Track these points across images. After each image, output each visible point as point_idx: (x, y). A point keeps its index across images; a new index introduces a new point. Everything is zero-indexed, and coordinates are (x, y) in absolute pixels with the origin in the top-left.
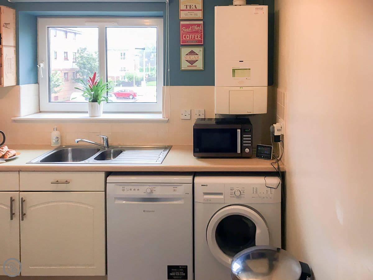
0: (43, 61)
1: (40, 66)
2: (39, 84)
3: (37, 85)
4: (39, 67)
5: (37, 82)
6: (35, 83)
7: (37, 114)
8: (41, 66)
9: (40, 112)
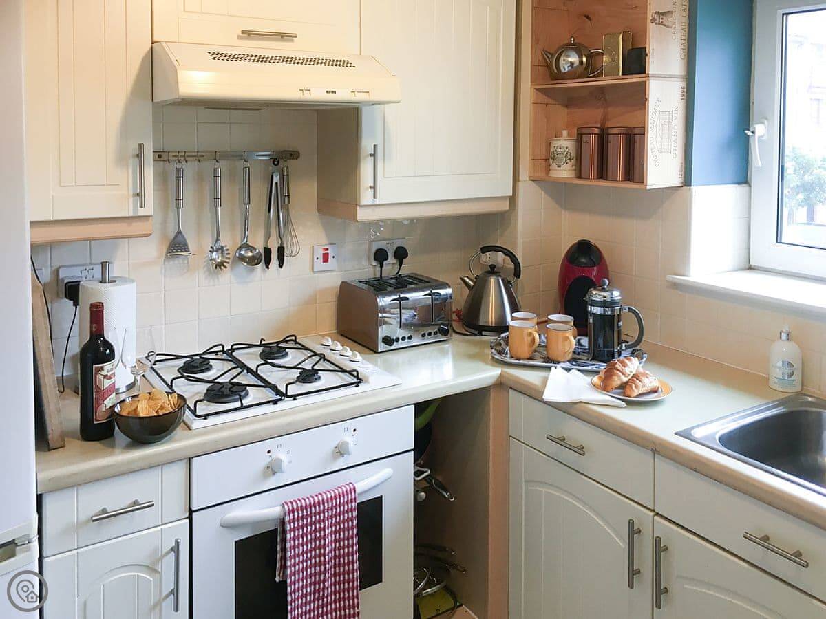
0: (766, 119)
1: (753, 132)
2: (750, 186)
3: (744, 188)
4: (751, 134)
5: (743, 178)
6: (739, 183)
7: (743, 272)
8: (758, 134)
9: (750, 268)
